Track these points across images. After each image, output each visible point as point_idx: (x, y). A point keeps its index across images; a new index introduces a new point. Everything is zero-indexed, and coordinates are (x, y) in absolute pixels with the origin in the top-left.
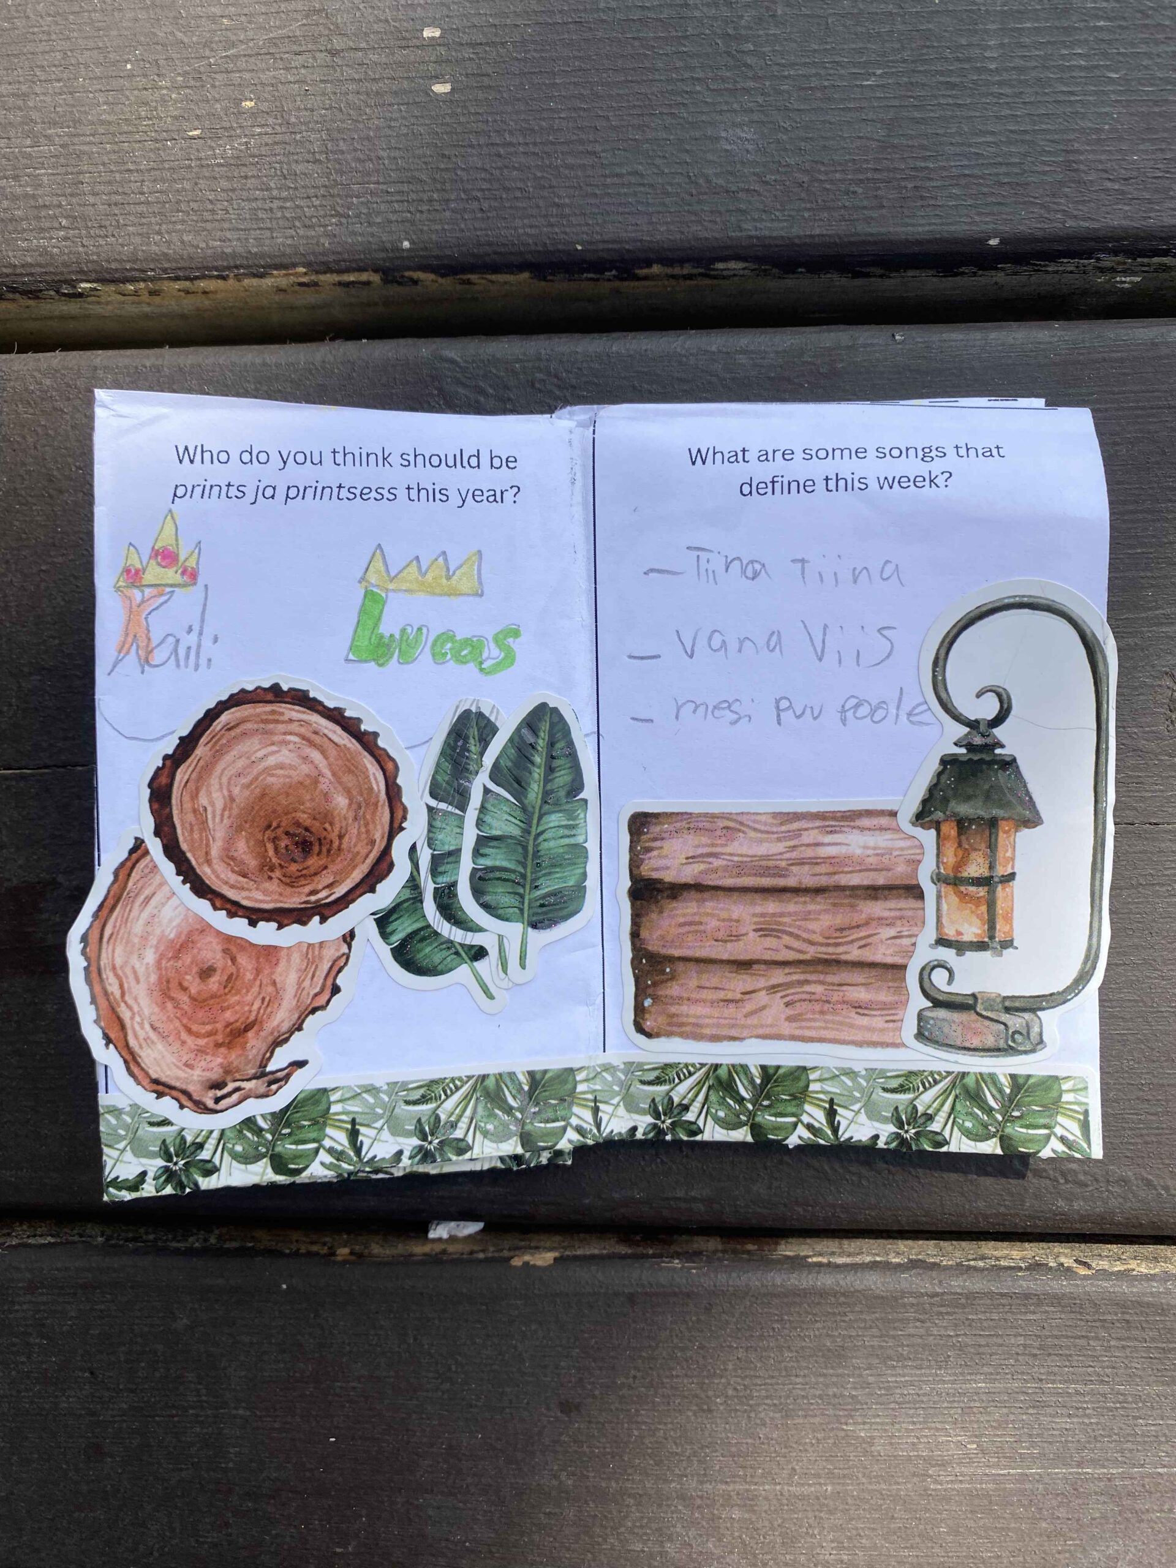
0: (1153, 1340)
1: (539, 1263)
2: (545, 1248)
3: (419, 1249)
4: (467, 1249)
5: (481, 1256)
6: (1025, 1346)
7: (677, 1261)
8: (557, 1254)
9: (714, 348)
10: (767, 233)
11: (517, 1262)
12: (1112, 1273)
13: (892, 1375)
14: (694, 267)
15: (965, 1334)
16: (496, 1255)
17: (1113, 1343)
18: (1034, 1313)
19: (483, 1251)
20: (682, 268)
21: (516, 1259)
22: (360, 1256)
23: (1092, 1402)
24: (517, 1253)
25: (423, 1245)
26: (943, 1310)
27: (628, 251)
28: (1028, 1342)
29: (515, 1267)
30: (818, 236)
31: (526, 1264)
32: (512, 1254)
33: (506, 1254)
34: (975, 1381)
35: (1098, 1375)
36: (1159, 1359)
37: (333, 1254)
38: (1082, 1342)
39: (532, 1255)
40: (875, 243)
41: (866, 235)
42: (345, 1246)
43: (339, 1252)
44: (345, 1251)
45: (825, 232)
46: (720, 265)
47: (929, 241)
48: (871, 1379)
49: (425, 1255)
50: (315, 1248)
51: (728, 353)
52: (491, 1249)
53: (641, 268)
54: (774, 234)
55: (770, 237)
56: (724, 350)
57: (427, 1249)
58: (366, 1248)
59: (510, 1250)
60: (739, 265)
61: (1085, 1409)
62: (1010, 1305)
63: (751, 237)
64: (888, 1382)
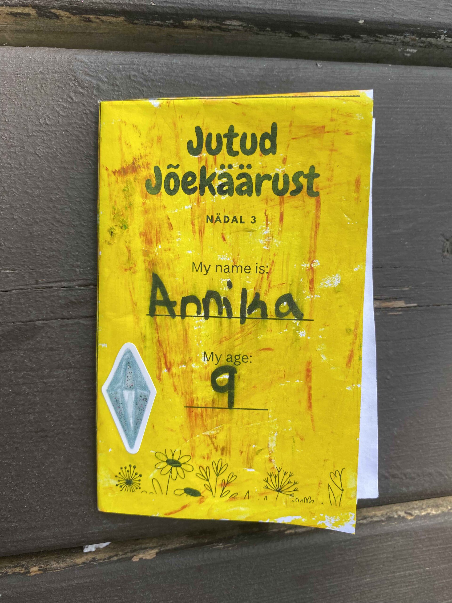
0: (441, 544)
1: (148, 557)
2: (150, 548)
3: (79, 560)
4: (107, 555)
5: (115, 558)
6: (387, 558)
7: (221, 544)
8: (156, 550)
9: (228, 64)
10: (252, 6)
11: (136, 559)
12: (422, 516)
13: (328, 583)
14: (214, 22)
15: (361, 557)
16: (124, 556)
17: (424, 549)
18: (390, 541)
19: (116, 555)
20: (208, 22)
21: (135, 557)
22: (45, 570)
23: (416, 578)
24: (135, 553)
25: (81, 557)
26: (350, 547)
27: (180, 9)
28: (389, 555)
29: (135, 562)
30: (279, 10)
31: (141, 559)
32: (132, 554)
33: (129, 555)
34: (366, 578)
35: (418, 565)
36: (443, 553)
37: (29, 572)
38: (410, 551)
39: (144, 553)
40: (306, 17)
41: (302, 12)
42: (35, 566)
43: (32, 570)
44: (35, 569)
45: (282, 9)
46: (228, 22)
47: (332, 18)
48: (318, 587)
49: (83, 563)
50: (17, 570)
51: (235, 67)
52: (121, 553)
53: (187, 20)
54: (257, 7)
55: (255, 9)
56: (234, 66)
57: (83, 559)
58: (48, 565)
59: (131, 552)
60: (239, 23)
61: (413, 582)
62: (380, 539)
63: (244, 7)
64: (327, 587)
